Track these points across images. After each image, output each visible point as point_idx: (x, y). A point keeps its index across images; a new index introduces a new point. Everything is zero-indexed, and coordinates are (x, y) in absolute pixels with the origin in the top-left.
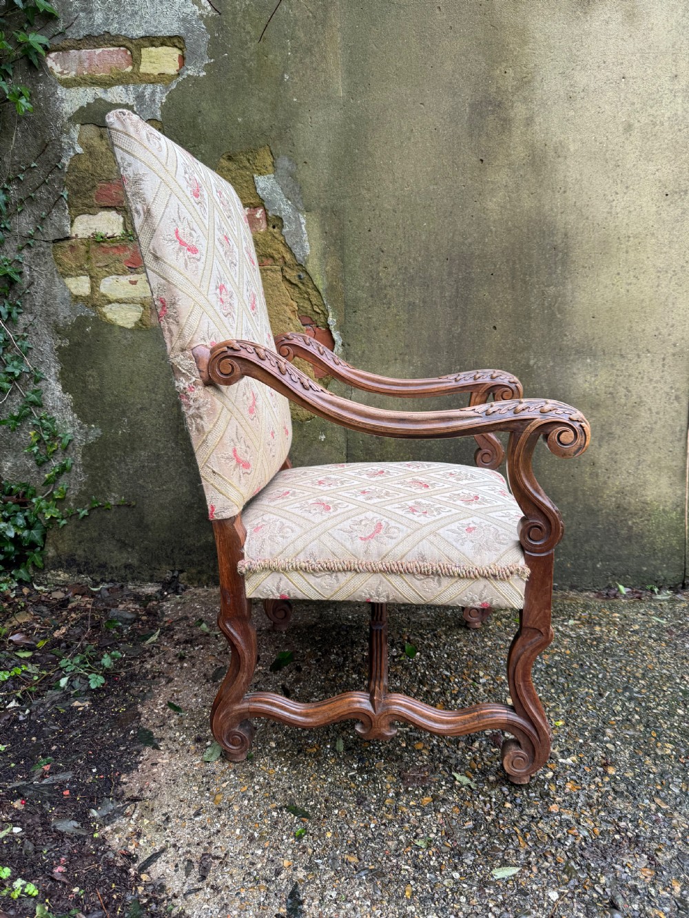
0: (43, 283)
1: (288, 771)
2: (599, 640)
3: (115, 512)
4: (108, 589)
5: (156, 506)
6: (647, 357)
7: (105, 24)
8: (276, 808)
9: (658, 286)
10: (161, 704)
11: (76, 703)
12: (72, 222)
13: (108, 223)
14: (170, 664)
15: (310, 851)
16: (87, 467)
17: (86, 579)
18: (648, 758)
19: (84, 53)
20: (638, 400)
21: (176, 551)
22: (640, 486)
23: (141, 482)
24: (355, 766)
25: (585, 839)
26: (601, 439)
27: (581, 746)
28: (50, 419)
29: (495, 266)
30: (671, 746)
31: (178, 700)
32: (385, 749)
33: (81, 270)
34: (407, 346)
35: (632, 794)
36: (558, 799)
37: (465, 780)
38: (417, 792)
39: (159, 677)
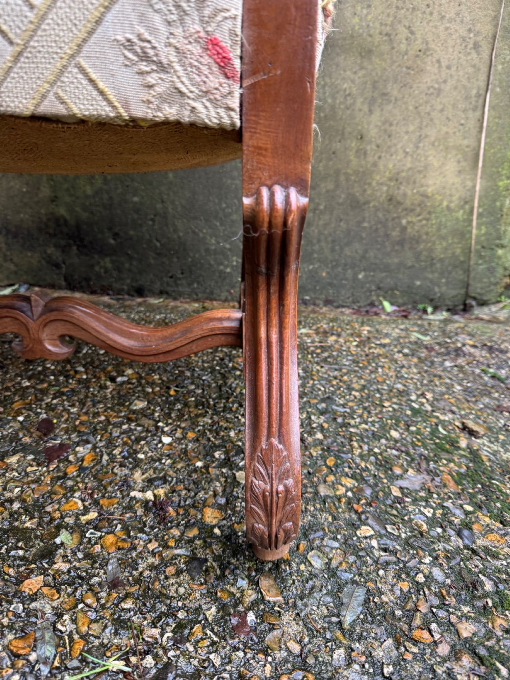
2: (326, 349)
20: (423, 47)
22: (420, 172)
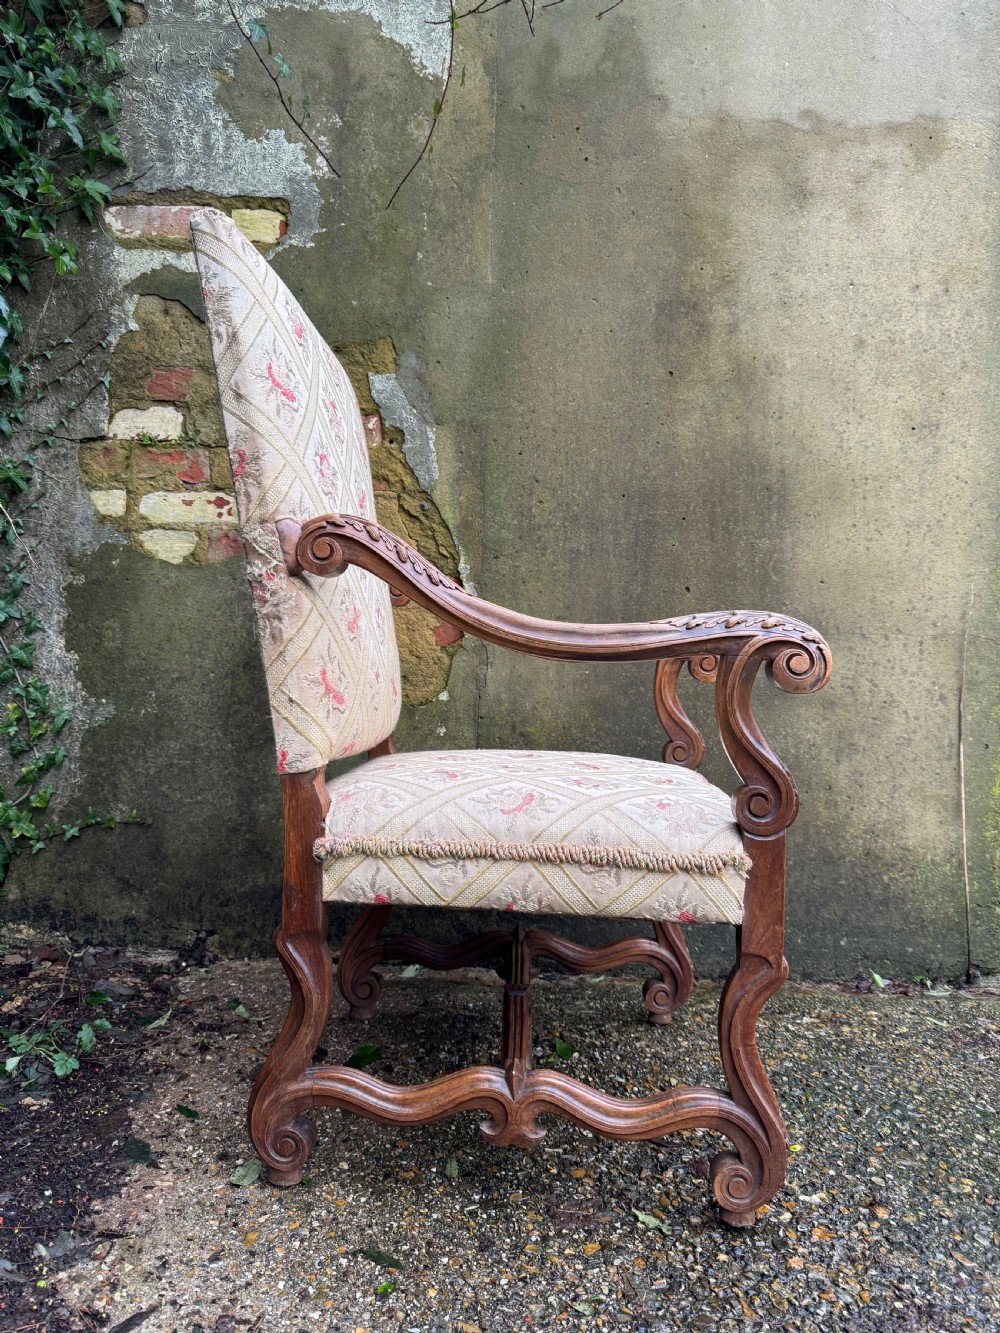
0: (59, 495)
1: (367, 1202)
2: (849, 1043)
3: (121, 834)
4: (95, 956)
5: (184, 827)
6: (898, 640)
7: (188, 178)
8: (347, 1253)
9: (908, 545)
10: (166, 1108)
11: (28, 1100)
12: (112, 417)
13: (163, 422)
14: (184, 1055)
15: (401, 1315)
16: (87, 762)
17: (62, 939)
18: (936, 1197)
19: (156, 210)
20: (888, 699)
21: (206, 899)
22: (897, 823)
23: (164, 788)
24: (477, 1197)
25: (847, 1306)
26: (839, 752)
27: (833, 1179)
28: (42, 687)
29: (688, 508)
30: (970, 1182)
31: (193, 1103)
32: (525, 1176)
33: (117, 481)
34: (568, 607)
35: (916, 1243)
36: (801, 1250)
37: (653, 1222)
38: (576, 1236)
39: (165, 1071)
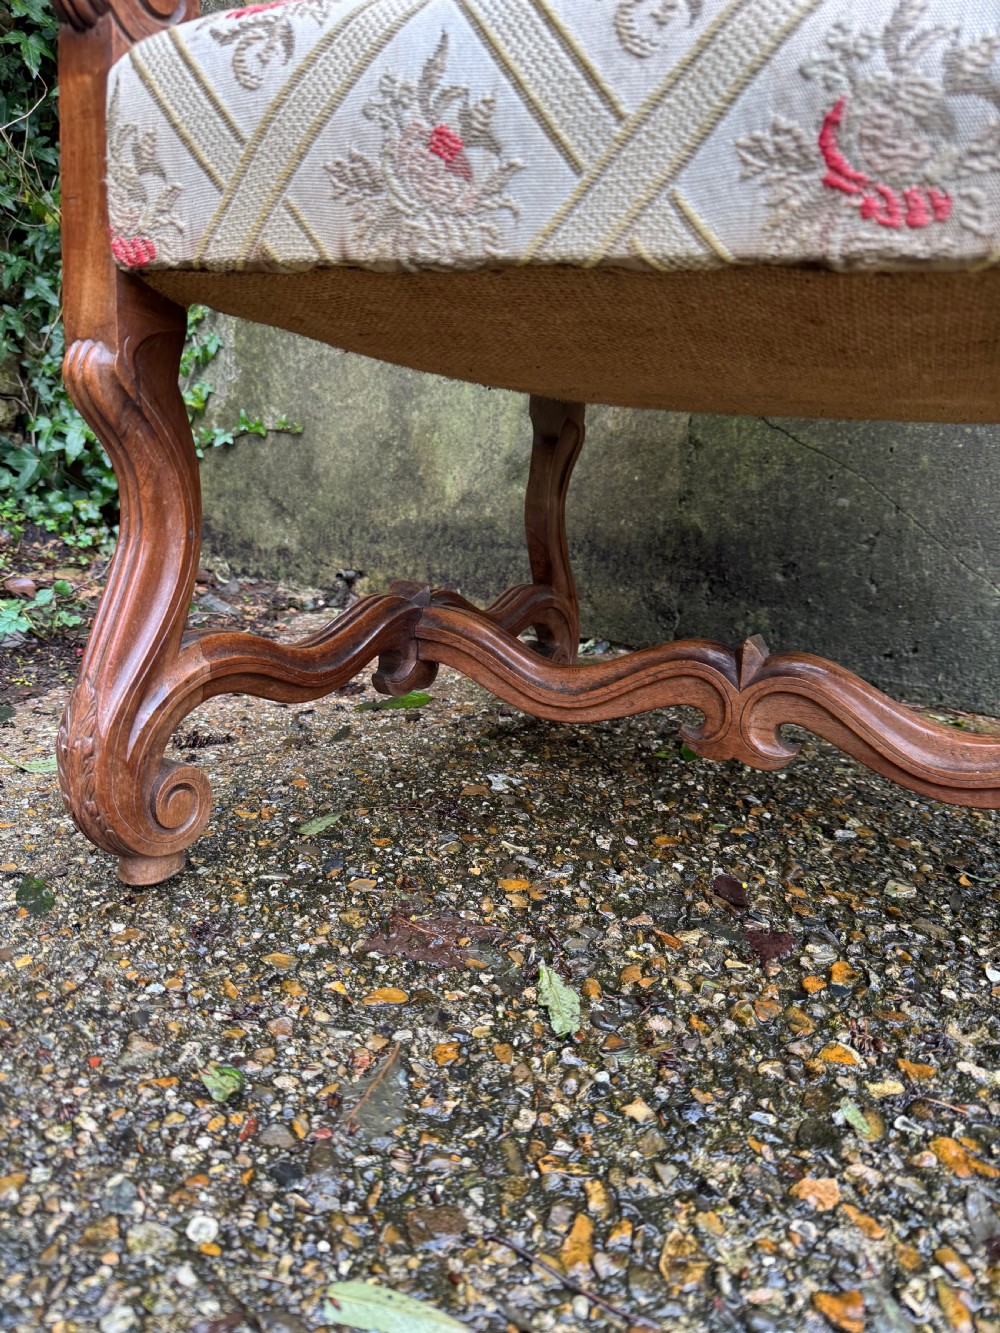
5: (334, 438)
16: (241, 354)
21: (356, 532)
24: (301, 868)
38: (382, 969)
